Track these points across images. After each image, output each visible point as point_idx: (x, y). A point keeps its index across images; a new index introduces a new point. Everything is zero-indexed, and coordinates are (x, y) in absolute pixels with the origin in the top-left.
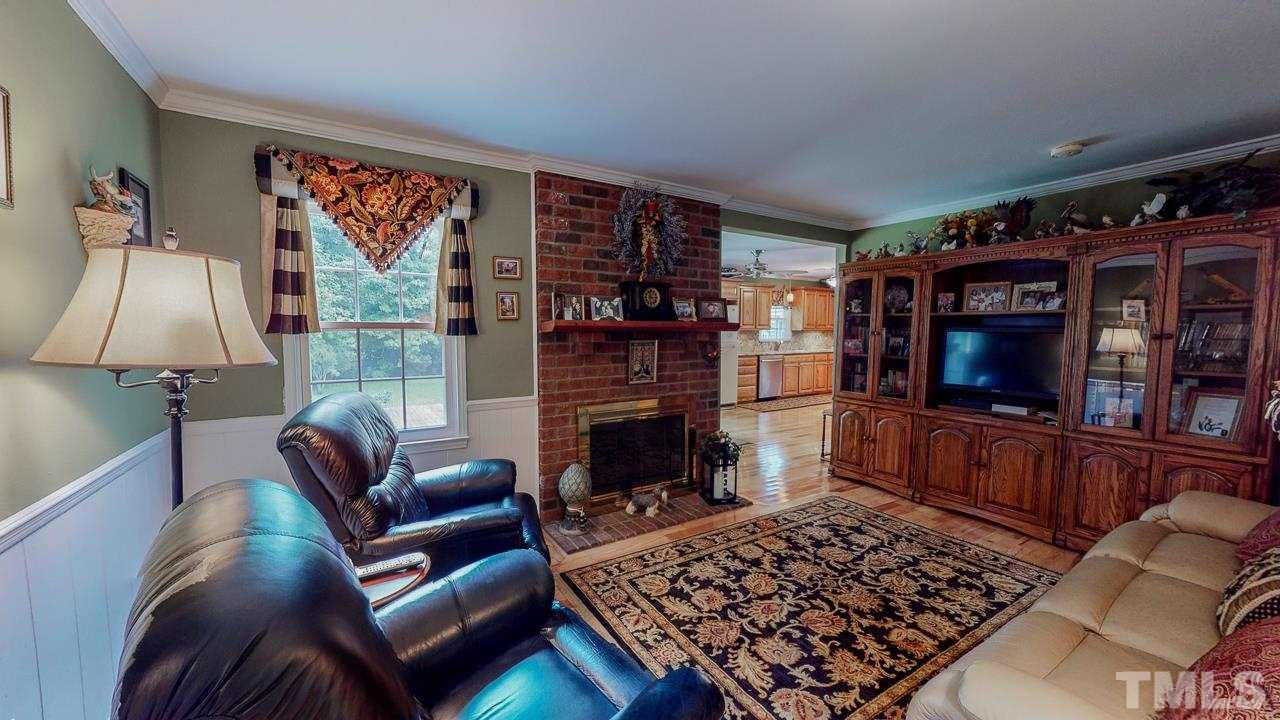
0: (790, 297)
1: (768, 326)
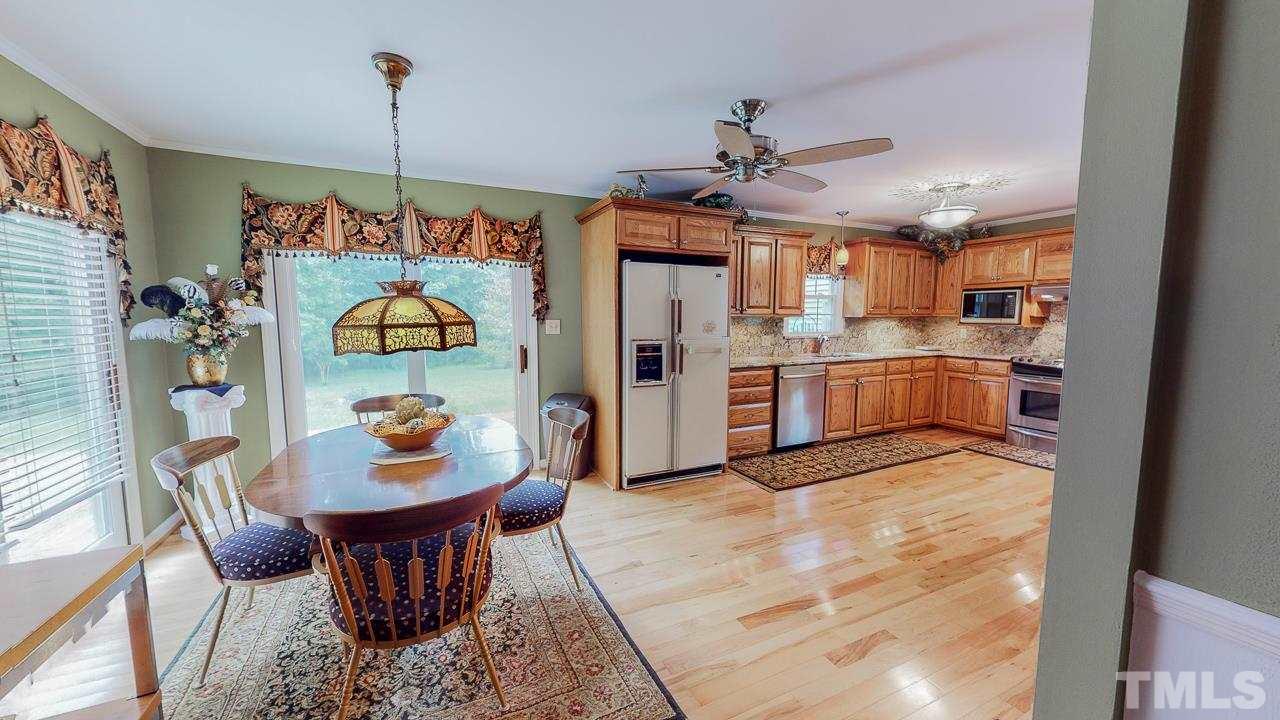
0: (842, 256)
1: (798, 310)
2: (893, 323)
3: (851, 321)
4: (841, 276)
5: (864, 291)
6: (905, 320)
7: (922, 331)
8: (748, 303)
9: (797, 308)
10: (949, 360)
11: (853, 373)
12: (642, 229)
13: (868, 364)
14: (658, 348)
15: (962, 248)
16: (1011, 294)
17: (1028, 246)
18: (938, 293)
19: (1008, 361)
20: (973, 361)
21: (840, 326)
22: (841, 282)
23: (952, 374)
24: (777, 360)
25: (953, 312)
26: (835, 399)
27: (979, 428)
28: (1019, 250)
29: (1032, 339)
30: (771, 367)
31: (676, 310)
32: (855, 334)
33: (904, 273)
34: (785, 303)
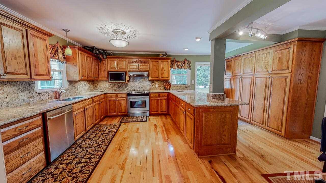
3: (71, 82)
4: (64, 62)
5: (78, 69)
6: (89, 82)
7: (94, 85)
9: (47, 75)
10: (108, 94)
11: (82, 106)
13: (87, 101)
15: (106, 58)
16: (123, 73)
17: (125, 60)
18: (100, 72)
19: (126, 93)
20: (116, 94)
21: (66, 85)
22: (65, 64)
23: (110, 99)
25: (105, 79)
26: (77, 120)
27: (119, 114)
28: (122, 61)
29: (126, 86)
30: (39, 114)
32: (73, 88)
33: (90, 64)
34: (39, 72)
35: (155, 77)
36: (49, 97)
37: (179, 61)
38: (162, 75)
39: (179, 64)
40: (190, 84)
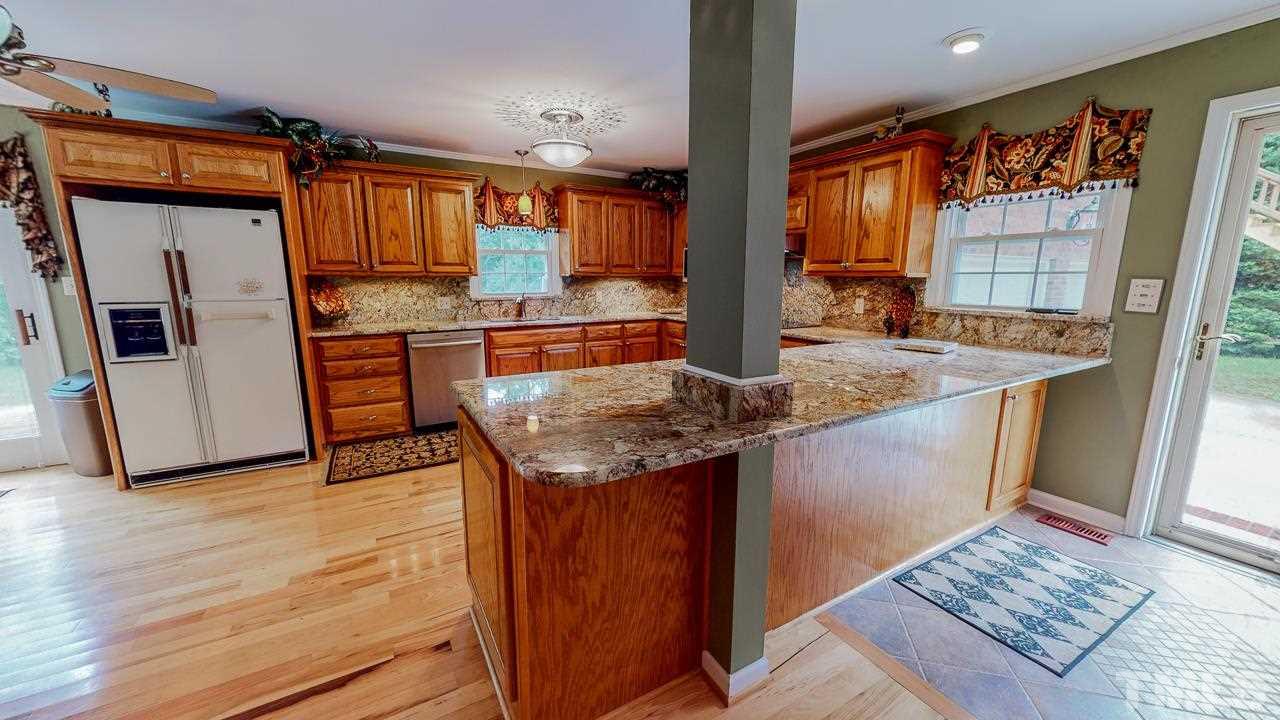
1: (464, 267)
2: (634, 284)
8: (381, 256)
9: (462, 264)
11: (531, 340)
12: (97, 155)
13: (555, 329)
14: (156, 313)
18: (675, 250)
21: (556, 287)
24: (401, 326)
31: (176, 266)
33: (625, 228)
34: (443, 259)
35: (827, 262)
36: (502, 310)
37: (1019, 139)
38: (859, 246)
39: (1015, 159)
40: (1104, 310)
